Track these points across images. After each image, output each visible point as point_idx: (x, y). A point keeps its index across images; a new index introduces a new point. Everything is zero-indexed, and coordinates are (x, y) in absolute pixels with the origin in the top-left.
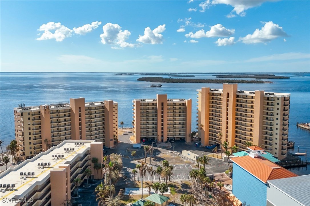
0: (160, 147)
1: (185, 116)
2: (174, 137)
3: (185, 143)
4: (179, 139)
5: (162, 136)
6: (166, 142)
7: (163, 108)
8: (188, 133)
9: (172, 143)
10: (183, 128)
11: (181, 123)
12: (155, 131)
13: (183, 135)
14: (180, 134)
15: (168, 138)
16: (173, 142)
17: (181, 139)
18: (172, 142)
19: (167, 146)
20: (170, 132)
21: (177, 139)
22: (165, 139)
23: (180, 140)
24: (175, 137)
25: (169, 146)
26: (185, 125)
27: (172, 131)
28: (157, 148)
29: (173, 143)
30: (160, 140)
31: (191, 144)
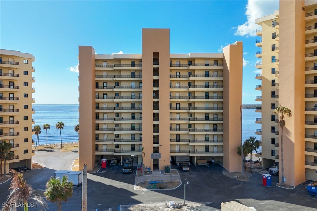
0: (142, 184)
1: (223, 95)
2: (191, 155)
3: (224, 173)
4: (204, 162)
5: (156, 150)
6: (167, 170)
7: (158, 69)
8: (232, 143)
9: (184, 173)
10: (215, 130)
11: (211, 117)
12: (137, 137)
13: (216, 149)
14: (207, 148)
15: (172, 157)
16: (188, 171)
17: (211, 162)
18: (184, 169)
19: (167, 183)
20: (178, 141)
21: (200, 163)
22: (165, 161)
23: (206, 164)
24: (194, 157)
25: (171, 183)
26: (222, 122)
27: (186, 137)
28: (131, 186)
29: (186, 173)
30: (148, 162)
31: (243, 177)
